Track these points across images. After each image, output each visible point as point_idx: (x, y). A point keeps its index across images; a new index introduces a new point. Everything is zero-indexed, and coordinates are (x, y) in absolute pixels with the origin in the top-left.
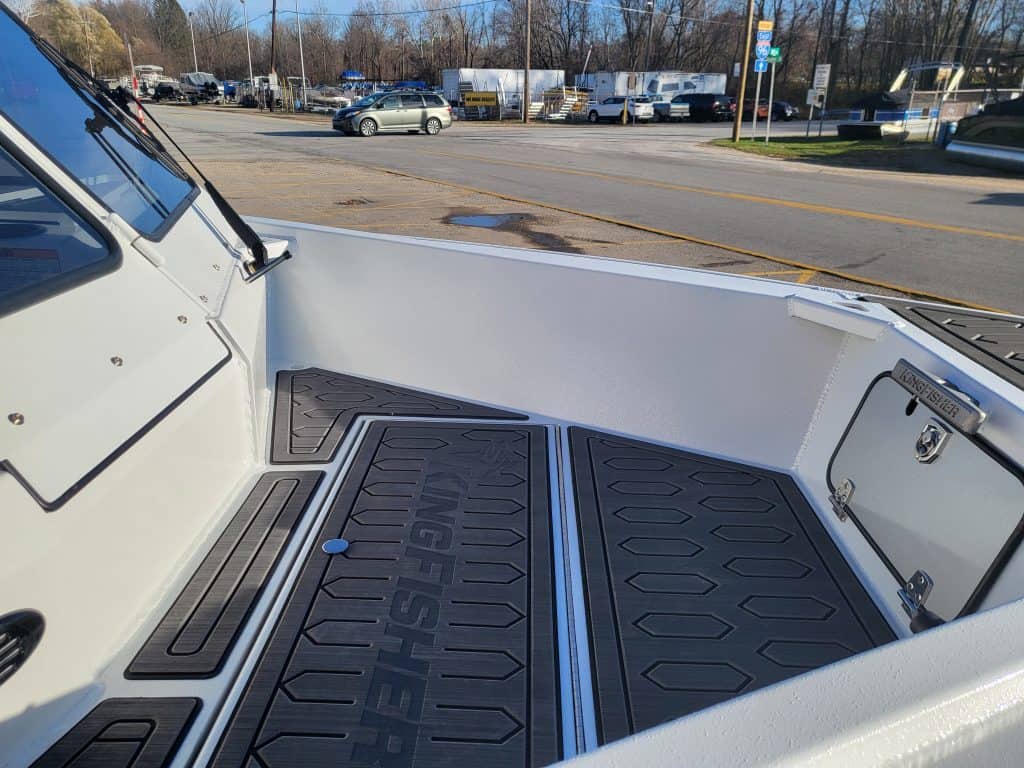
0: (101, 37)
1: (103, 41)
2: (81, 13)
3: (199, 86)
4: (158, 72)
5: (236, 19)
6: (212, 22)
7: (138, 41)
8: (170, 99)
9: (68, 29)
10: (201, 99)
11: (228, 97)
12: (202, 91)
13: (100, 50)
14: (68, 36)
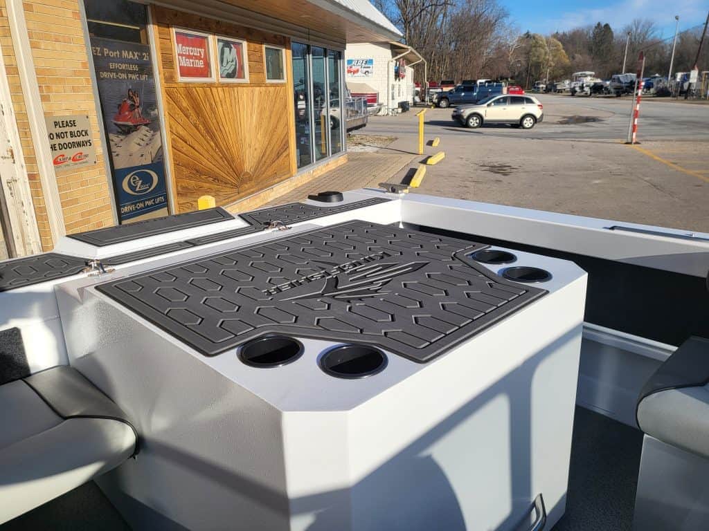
0: (555, 56)
1: (556, 59)
2: (547, 42)
3: (625, 83)
4: (591, 75)
5: (652, 33)
6: (633, 38)
7: (578, 56)
8: (600, 93)
9: (537, 54)
10: (624, 92)
11: (645, 90)
12: (627, 87)
13: (553, 64)
14: (536, 58)
